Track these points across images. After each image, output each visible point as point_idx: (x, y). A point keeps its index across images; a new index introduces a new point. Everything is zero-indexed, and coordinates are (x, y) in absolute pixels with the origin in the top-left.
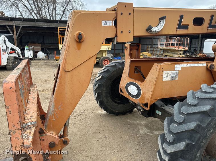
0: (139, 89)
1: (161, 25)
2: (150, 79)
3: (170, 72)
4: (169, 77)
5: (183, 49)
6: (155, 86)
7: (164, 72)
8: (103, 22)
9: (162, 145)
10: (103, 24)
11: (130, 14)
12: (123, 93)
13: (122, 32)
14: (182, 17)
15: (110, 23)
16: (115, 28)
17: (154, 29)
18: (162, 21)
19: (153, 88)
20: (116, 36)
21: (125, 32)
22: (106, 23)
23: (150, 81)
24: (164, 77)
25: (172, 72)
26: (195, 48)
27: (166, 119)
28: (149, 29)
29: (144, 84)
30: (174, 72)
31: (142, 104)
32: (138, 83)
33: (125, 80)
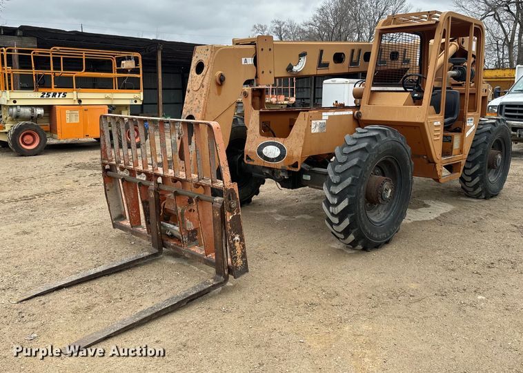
0: (281, 148)
1: (302, 63)
2: (298, 132)
3: (318, 122)
4: (317, 128)
5: (285, 100)
6: (305, 138)
7: (313, 122)
8: (243, 59)
9: (329, 209)
10: (243, 63)
11: (270, 50)
12: (253, 161)
13: (263, 72)
14: (322, 52)
15: (250, 61)
16: (254, 67)
17: (295, 68)
18: (302, 59)
19: (303, 141)
20: (256, 77)
21: (266, 72)
22: (246, 61)
23: (298, 135)
24: (312, 127)
25: (320, 121)
26: (303, 99)
27: (324, 184)
28: (290, 68)
29: (289, 139)
30: (321, 121)
31: (289, 166)
32: (279, 141)
33: (254, 140)
